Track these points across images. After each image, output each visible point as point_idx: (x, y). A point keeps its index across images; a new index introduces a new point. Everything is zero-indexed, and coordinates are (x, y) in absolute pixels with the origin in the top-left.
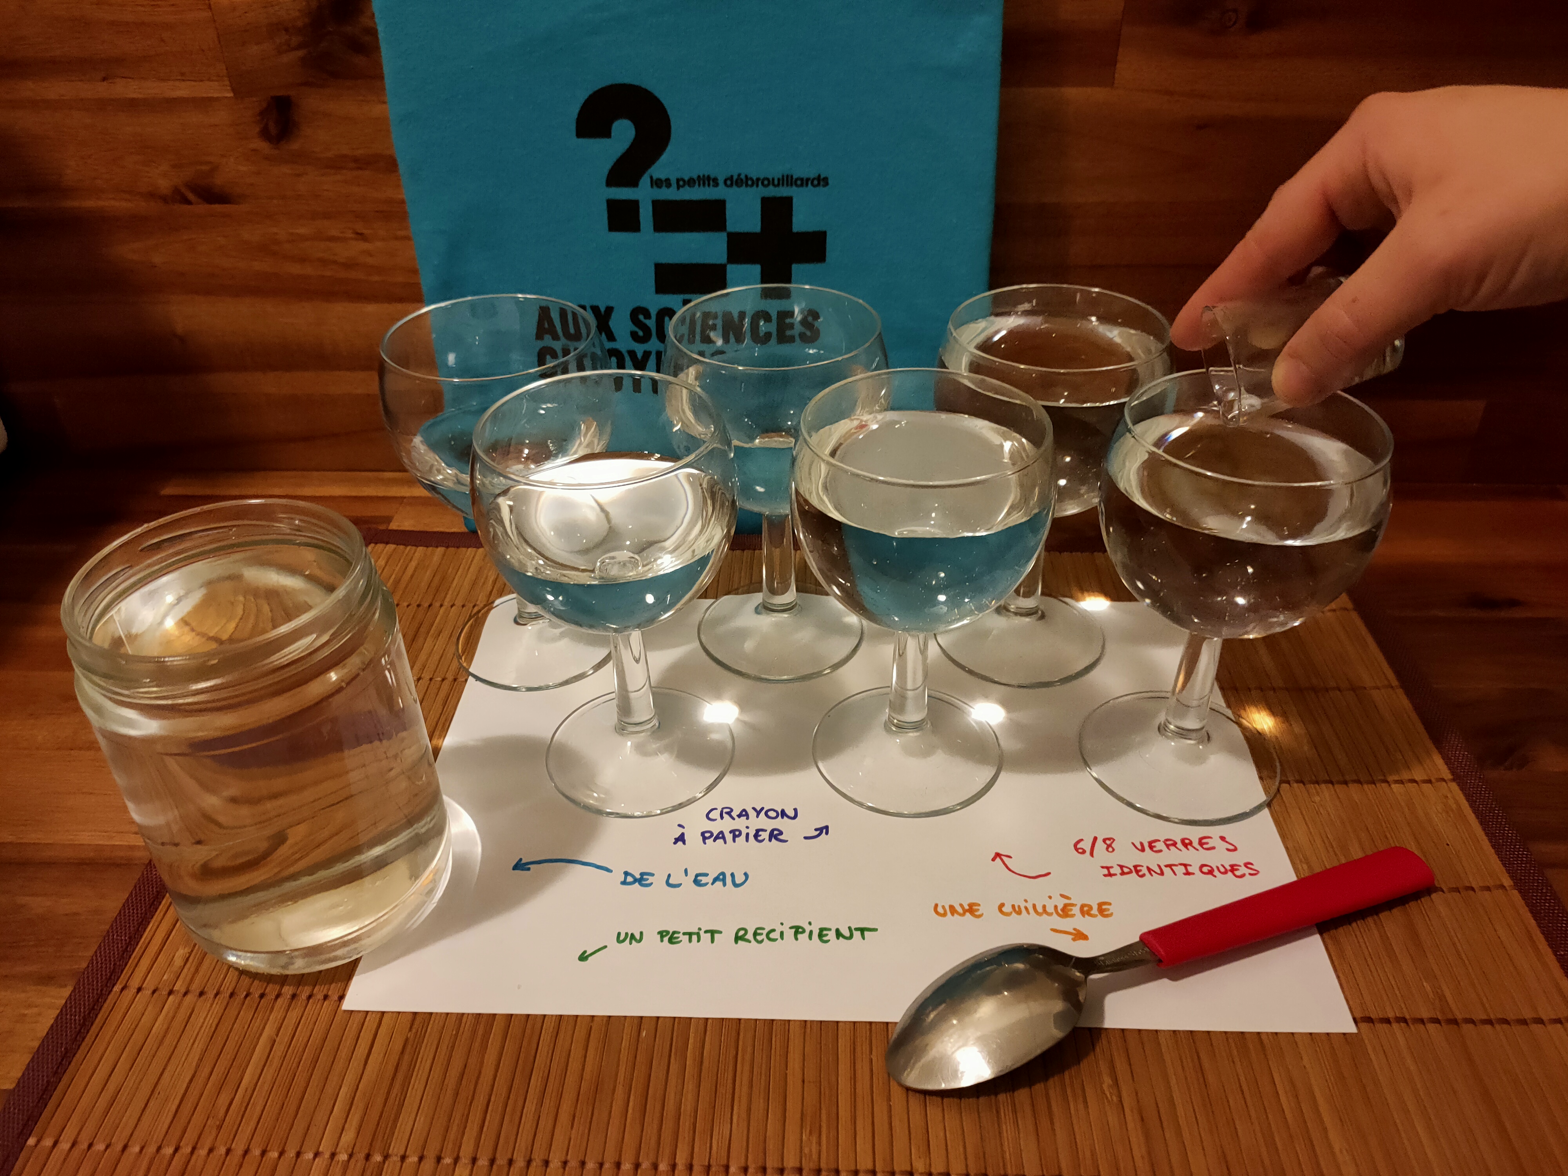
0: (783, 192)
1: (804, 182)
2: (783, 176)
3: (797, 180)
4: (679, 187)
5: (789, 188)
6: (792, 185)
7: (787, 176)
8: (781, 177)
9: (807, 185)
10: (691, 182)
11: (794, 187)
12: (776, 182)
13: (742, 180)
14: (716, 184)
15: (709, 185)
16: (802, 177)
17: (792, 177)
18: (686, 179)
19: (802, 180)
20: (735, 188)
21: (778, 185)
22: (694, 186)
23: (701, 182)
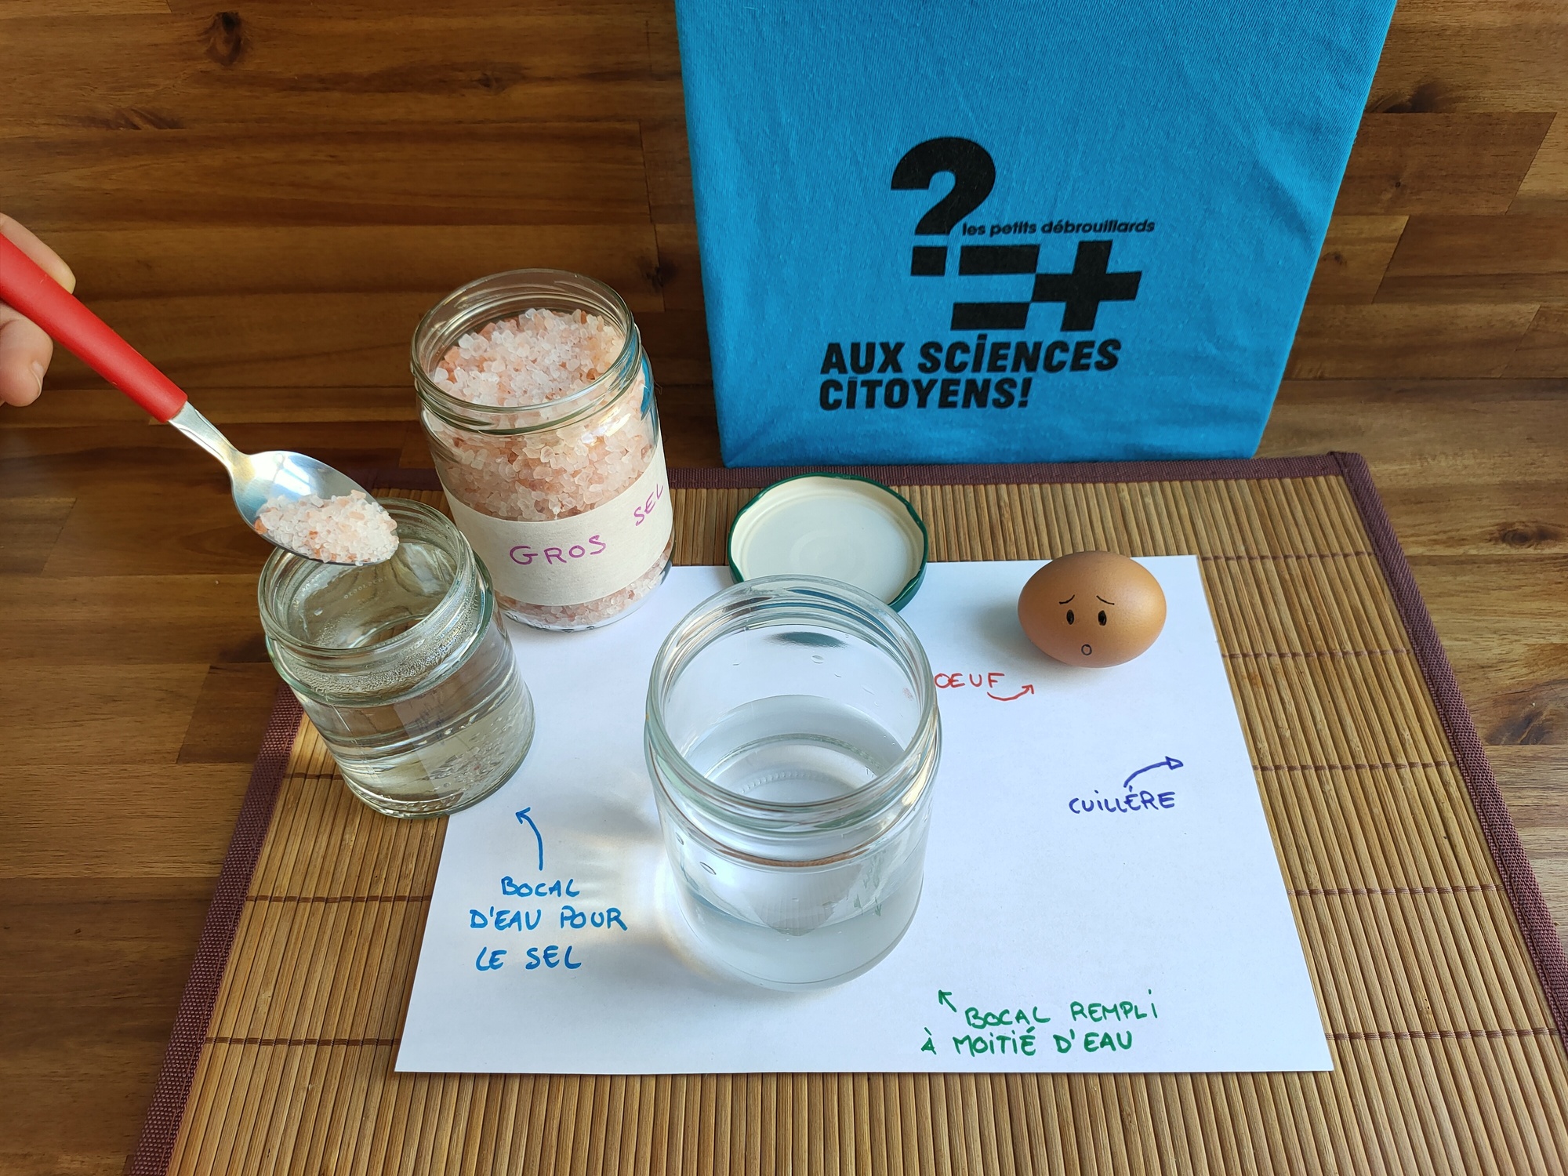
0: (1105, 236)
1: (1127, 227)
2: (1107, 222)
3: (1121, 225)
4: (992, 233)
5: (1111, 233)
6: (1114, 231)
7: (1111, 222)
8: (1104, 223)
9: (1131, 230)
10: (1007, 229)
11: (1116, 232)
12: (1098, 228)
13: (1062, 227)
14: (1034, 231)
15: (1025, 231)
16: (1127, 221)
17: (1116, 222)
18: (1002, 226)
19: (1127, 225)
20: (1053, 234)
21: (1100, 230)
22: (1009, 232)
23: (1018, 229)
